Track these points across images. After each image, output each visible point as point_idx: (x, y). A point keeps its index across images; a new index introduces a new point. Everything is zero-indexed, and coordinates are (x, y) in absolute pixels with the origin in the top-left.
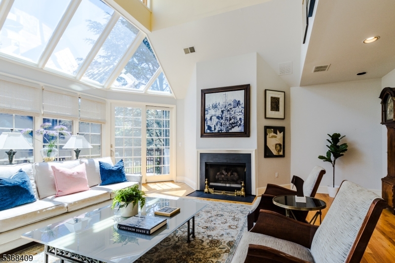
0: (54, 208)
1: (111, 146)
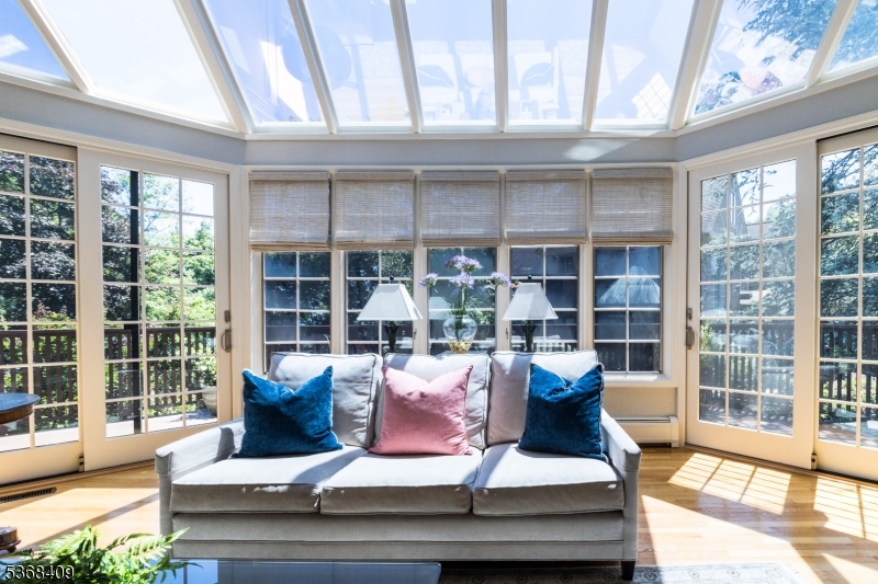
0: (281, 489)
1: (689, 315)
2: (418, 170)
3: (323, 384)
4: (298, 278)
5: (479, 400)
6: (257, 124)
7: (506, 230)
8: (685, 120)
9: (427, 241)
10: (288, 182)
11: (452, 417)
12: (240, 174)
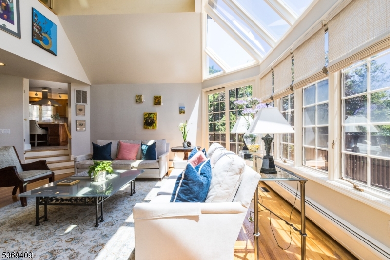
12: (258, 78)
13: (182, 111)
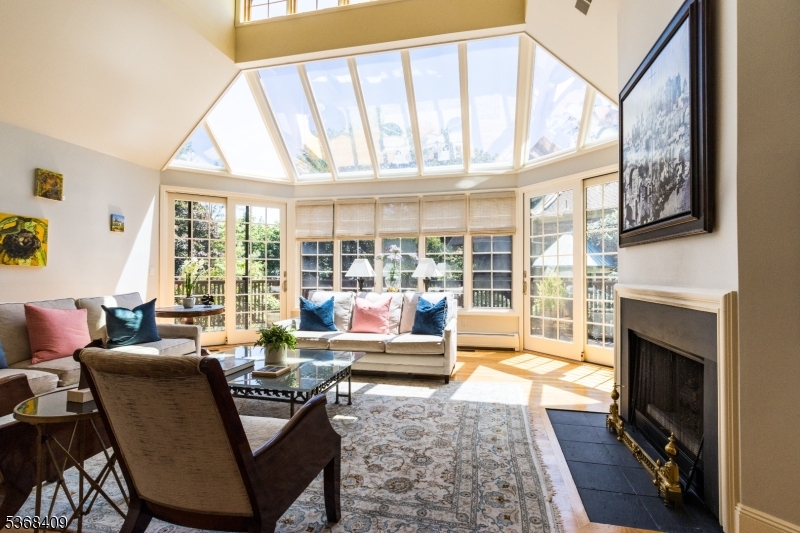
1: (525, 276)
2: (377, 197)
3: (330, 304)
4: (318, 255)
5: (397, 314)
6: (299, 177)
7: (423, 228)
8: (522, 164)
9: (381, 234)
10: (314, 206)
11: (382, 318)
12: (292, 203)
13: (115, 224)
